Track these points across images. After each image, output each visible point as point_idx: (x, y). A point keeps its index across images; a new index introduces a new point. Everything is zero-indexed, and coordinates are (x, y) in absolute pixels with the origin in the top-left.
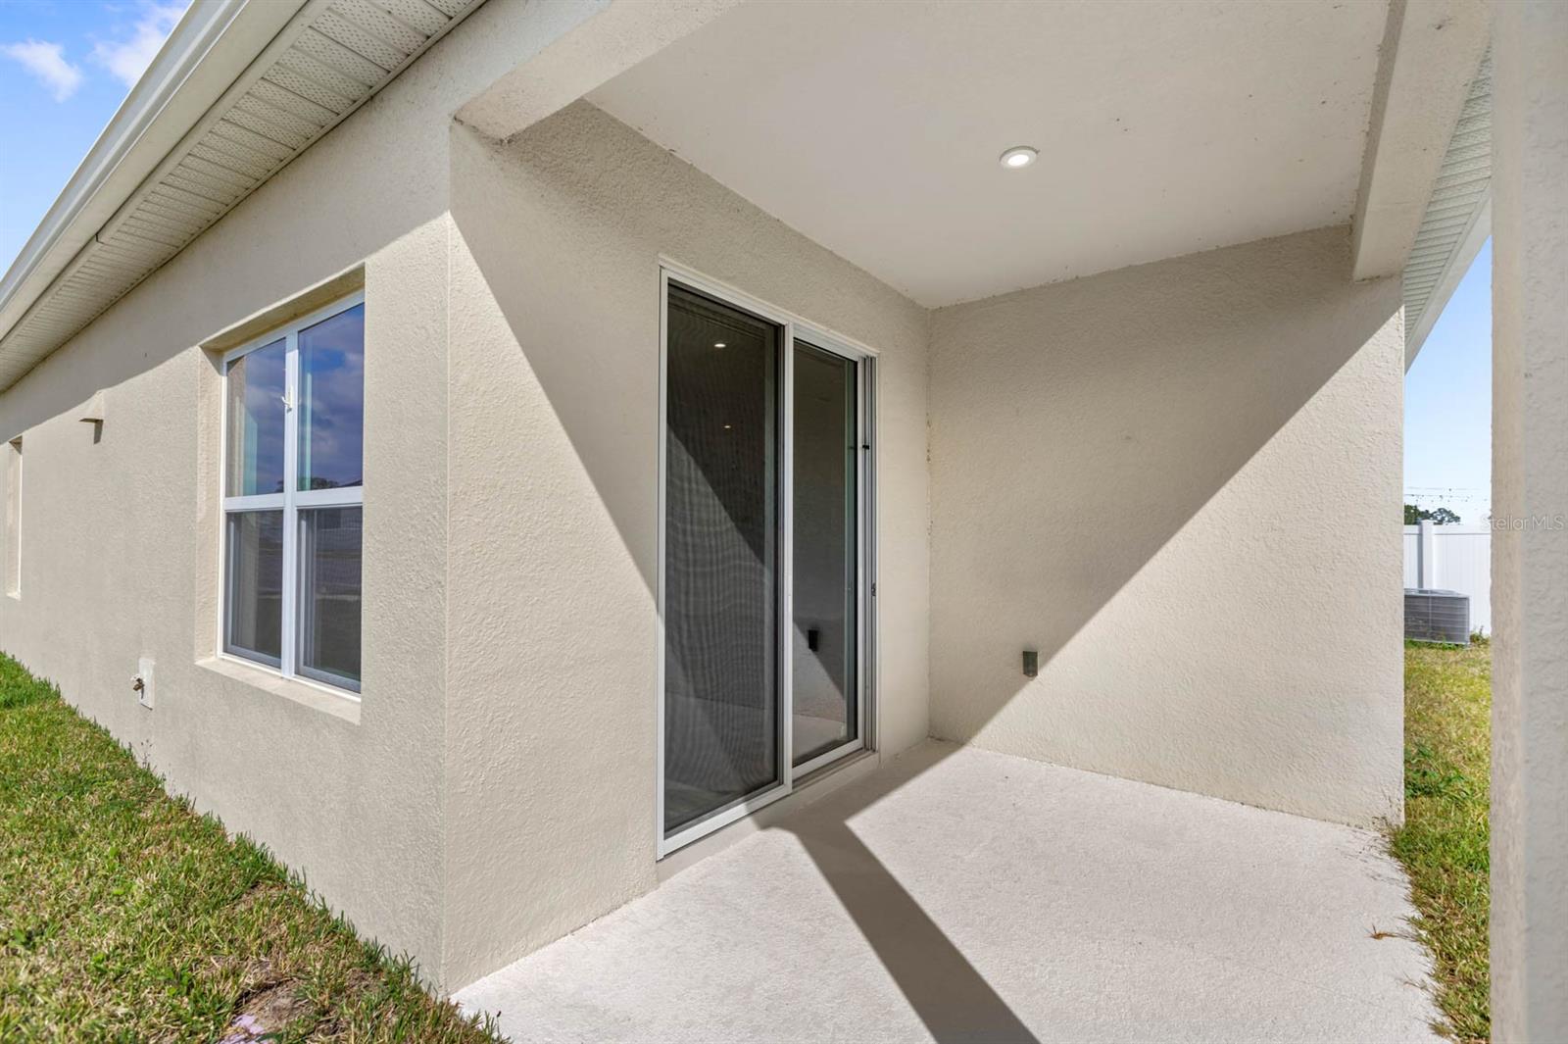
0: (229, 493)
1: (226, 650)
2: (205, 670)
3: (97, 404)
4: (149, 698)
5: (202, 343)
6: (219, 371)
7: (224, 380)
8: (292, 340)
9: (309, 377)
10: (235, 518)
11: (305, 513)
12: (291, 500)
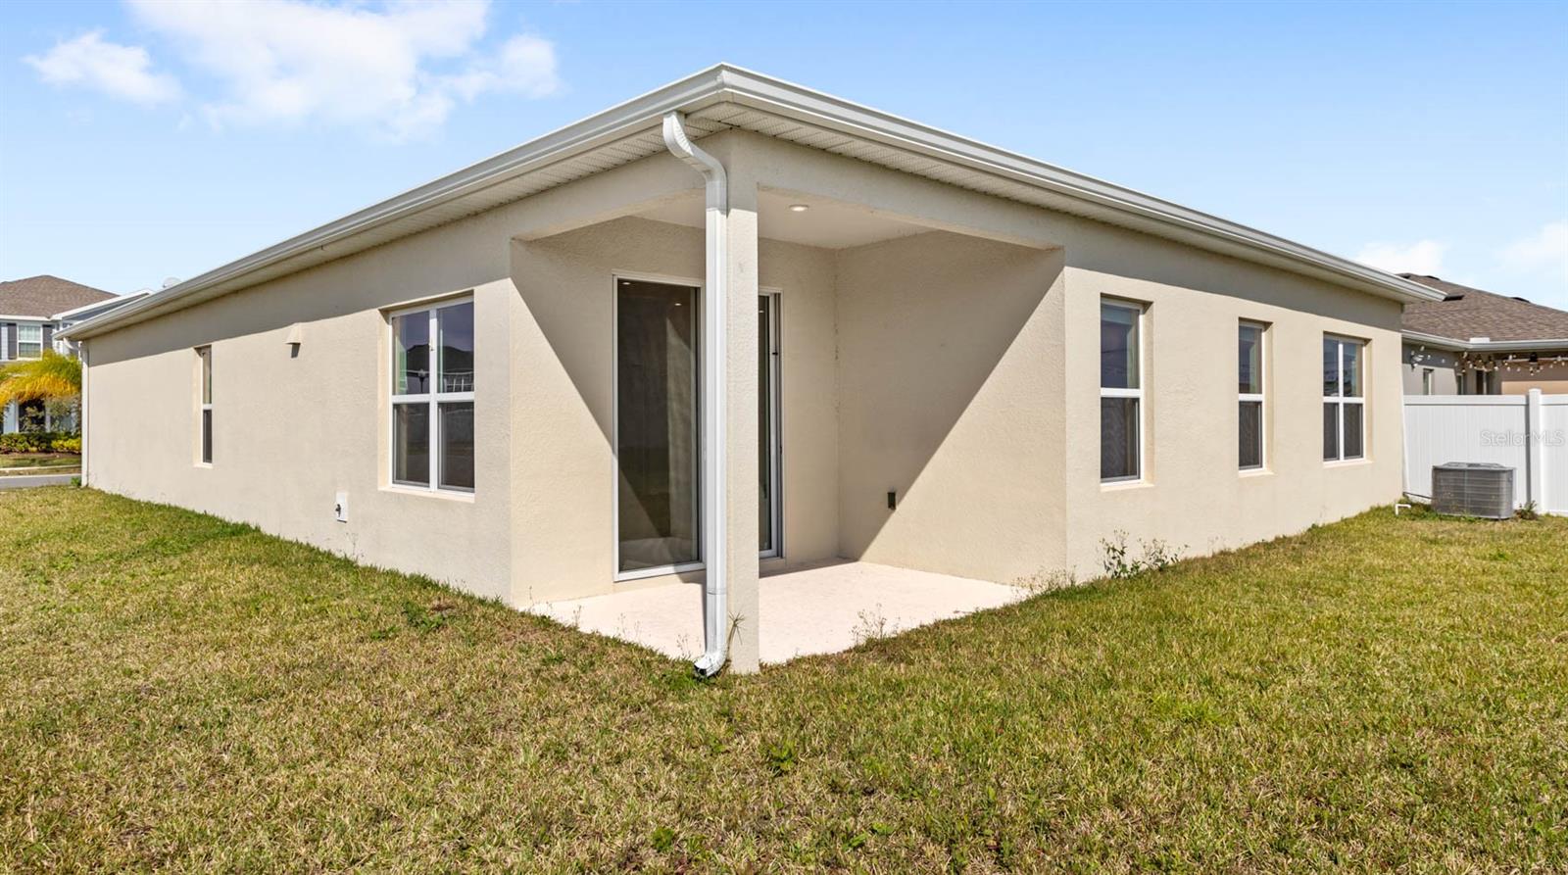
0: (394, 393)
1: (394, 482)
2: (385, 493)
3: (296, 332)
4: (344, 516)
5: (381, 308)
6: (388, 323)
7: (390, 327)
8: (433, 313)
9: (441, 332)
10: (397, 406)
11: (441, 405)
12: (434, 397)
